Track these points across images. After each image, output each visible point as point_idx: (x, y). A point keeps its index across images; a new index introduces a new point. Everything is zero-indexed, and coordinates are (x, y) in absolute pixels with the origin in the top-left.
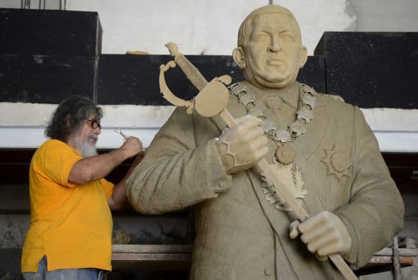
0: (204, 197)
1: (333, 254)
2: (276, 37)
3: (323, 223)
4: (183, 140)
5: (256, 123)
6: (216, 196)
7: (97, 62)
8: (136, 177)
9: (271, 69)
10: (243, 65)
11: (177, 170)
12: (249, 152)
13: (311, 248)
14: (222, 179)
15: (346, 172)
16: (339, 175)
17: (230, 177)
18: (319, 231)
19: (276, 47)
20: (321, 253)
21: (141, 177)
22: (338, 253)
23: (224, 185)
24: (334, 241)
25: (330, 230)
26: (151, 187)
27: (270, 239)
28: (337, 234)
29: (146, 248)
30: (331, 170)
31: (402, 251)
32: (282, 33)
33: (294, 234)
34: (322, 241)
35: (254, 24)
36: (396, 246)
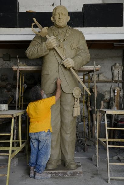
0: (43, 55)
1: (70, 67)
2: (61, 15)
3: (67, 61)
4: (38, 41)
5: (54, 38)
6: (45, 55)
7: (18, 15)
8: (28, 51)
9: (59, 23)
10: (53, 21)
11: (37, 49)
12: (52, 45)
13: (65, 66)
14: (47, 51)
15: (76, 49)
16: (74, 49)
17: (49, 51)
18: (67, 62)
19: (61, 18)
20: (67, 67)
21: (29, 51)
22: (71, 67)
23: (47, 53)
24: (70, 64)
25: (69, 62)
26: (31, 53)
27: (58, 64)
28: (70, 63)
29: (32, 67)
30: (73, 48)
31: (97, 67)
32: (62, 14)
33: (62, 63)
34: (67, 64)
35: (55, 11)
36: (95, 65)
